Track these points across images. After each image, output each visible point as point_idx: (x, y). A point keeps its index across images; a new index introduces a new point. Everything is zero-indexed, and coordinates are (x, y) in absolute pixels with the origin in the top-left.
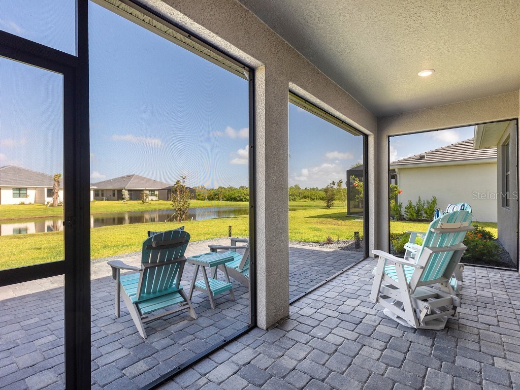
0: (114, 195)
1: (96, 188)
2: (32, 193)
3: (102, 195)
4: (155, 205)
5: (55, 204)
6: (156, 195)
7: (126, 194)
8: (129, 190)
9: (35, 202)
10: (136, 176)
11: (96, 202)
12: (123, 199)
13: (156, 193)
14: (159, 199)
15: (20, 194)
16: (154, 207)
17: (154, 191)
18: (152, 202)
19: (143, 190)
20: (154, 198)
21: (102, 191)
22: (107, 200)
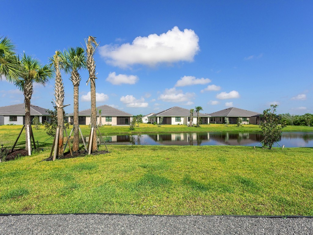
0: (220, 121)
1: (210, 116)
2: (182, 119)
3: (214, 121)
4: (247, 127)
5: (190, 125)
6: (248, 121)
7: (227, 120)
8: (229, 118)
9: (184, 124)
10: (234, 108)
11: (211, 124)
12: (225, 123)
13: (248, 119)
14: (250, 123)
15: (178, 119)
16: (246, 129)
17: (246, 118)
18: (244, 126)
19: (238, 117)
20: (246, 123)
21: (214, 118)
22: (217, 123)
